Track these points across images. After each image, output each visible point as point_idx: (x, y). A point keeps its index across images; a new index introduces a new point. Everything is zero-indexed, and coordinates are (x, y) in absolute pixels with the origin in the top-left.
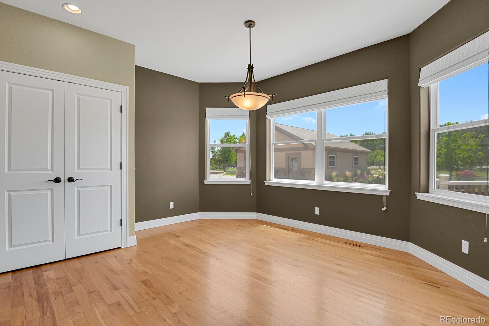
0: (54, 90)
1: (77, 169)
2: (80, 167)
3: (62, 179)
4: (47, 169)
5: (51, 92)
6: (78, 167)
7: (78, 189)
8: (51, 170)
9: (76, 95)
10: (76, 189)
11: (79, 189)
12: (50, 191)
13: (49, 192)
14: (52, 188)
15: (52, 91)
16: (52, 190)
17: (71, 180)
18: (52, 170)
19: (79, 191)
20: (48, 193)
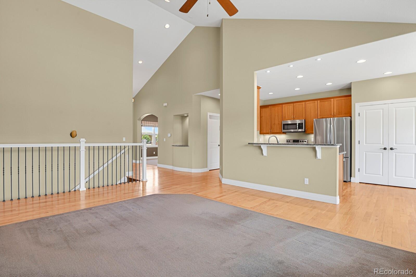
1: (395, 144)
2: (397, 143)
3: (387, 148)
7: (395, 153)
8: (382, 144)
9: (394, 109)
14: (383, 152)
17: (391, 149)
20: (381, 154)
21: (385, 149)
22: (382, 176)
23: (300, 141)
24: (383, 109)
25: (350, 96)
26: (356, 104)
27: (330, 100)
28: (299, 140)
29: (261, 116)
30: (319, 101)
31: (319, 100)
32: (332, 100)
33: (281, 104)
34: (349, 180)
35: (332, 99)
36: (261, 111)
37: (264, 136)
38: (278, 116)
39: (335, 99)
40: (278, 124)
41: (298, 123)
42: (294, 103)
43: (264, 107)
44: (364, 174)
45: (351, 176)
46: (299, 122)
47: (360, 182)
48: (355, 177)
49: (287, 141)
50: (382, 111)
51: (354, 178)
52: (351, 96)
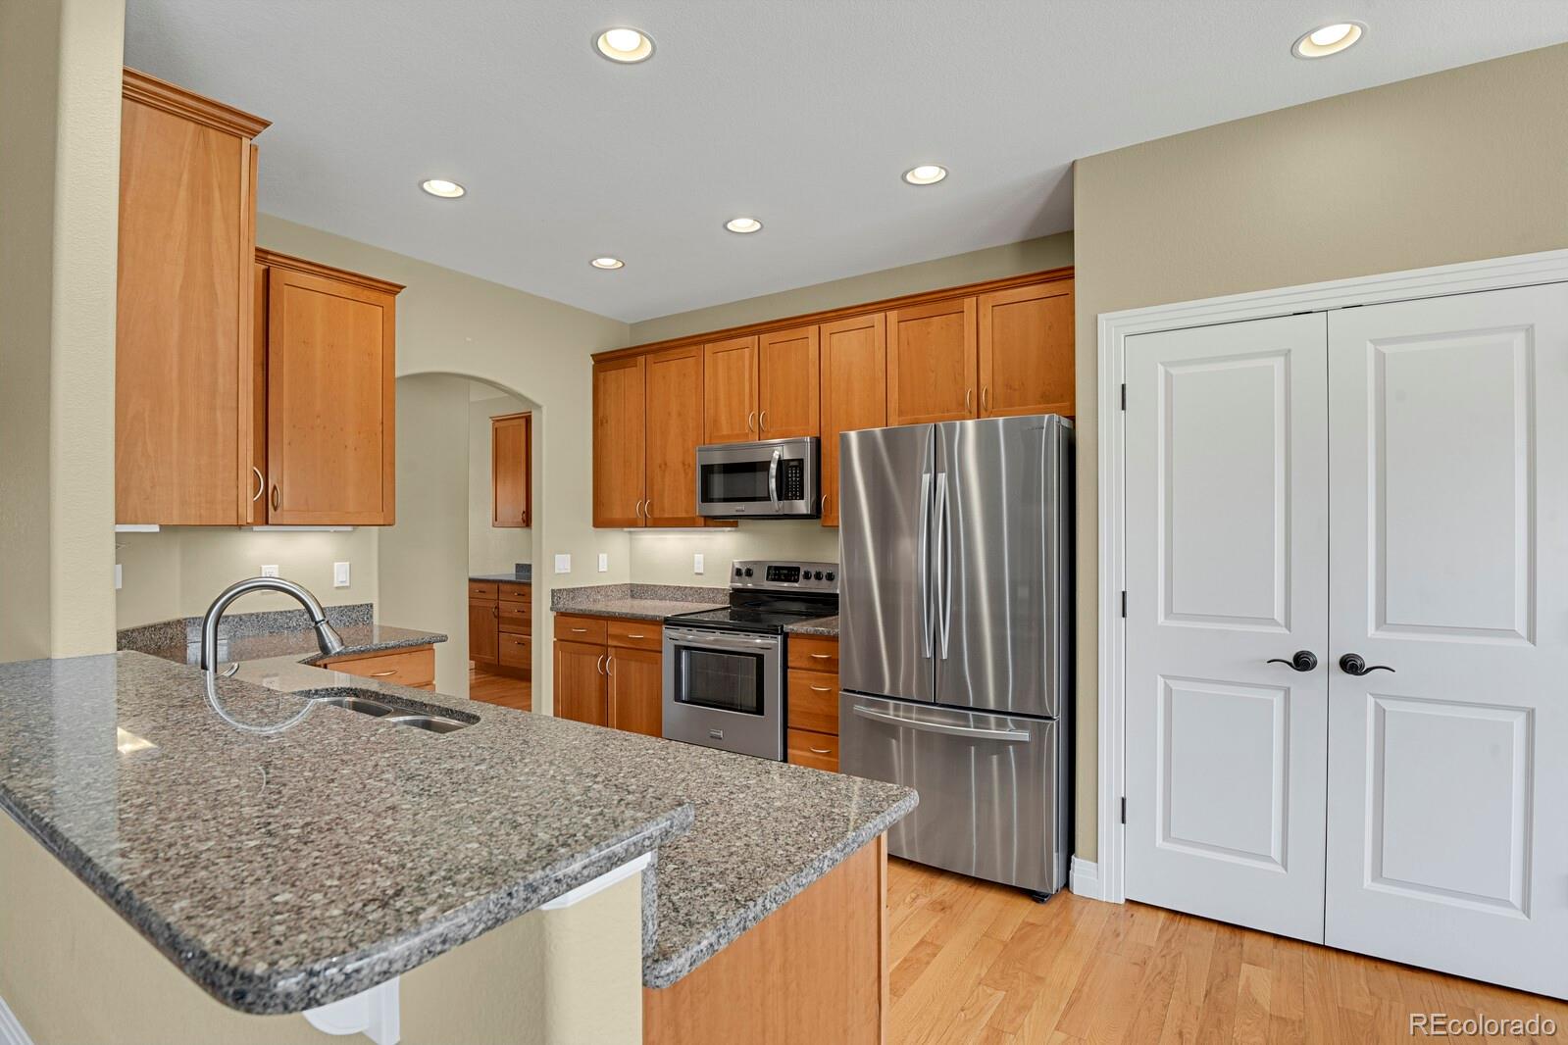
0: (1289, 351)
1: (1377, 628)
2: (1388, 622)
3: (1321, 659)
4: (1272, 621)
5: (1282, 359)
6: (1382, 621)
7: (1380, 701)
8: (1283, 624)
9: (1370, 347)
10: (1371, 700)
11: (1384, 704)
12: (1281, 694)
13: (1278, 699)
14: (1287, 685)
15: (1286, 355)
16: (1287, 691)
17: (1350, 665)
18: (1288, 626)
19: (1384, 710)
20: (1272, 701)
21: (1302, 662)
22: (1281, 870)
23: (802, 573)
24: (1287, 353)
25: (1067, 274)
26: (1099, 316)
27: (954, 305)
28: (798, 569)
29: (601, 415)
30: (893, 315)
31: (892, 308)
32: (969, 303)
33: (695, 344)
34: (1056, 882)
35: (967, 301)
36: (601, 388)
37: (634, 537)
38: (680, 414)
39: (982, 297)
40: (684, 464)
41: (780, 462)
42: (759, 333)
43: (611, 359)
44: (1159, 841)
45: (1071, 849)
46: (786, 456)
47: (1129, 901)
48: (1097, 862)
49: (738, 572)
50: (1278, 363)
51: (1094, 864)
52: (1072, 277)
